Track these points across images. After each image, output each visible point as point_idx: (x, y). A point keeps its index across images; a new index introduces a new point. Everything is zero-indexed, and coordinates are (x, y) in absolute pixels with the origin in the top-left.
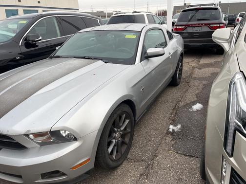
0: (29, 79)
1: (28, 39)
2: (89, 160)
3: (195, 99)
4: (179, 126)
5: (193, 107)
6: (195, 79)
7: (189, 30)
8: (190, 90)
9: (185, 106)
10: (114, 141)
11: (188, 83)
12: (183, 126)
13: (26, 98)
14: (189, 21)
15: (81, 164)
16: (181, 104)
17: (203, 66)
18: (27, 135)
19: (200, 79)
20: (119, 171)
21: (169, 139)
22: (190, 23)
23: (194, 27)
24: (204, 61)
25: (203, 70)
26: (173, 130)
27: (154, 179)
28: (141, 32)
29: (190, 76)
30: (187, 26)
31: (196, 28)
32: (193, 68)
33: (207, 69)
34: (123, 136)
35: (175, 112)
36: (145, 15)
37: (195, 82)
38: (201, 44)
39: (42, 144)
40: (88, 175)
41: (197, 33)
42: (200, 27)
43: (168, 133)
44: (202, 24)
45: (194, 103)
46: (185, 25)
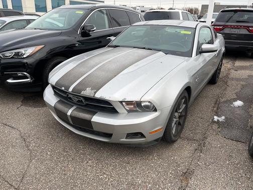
0: (109, 61)
1: (85, 29)
2: (161, 128)
3: (235, 97)
4: (223, 117)
5: (234, 103)
6: (232, 79)
7: (227, 31)
8: (229, 89)
9: (226, 102)
10: (175, 120)
11: (226, 83)
12: (226, 118)
13: (115, 76)
14: (227, 22)
15: (156, 131)
16: (222, 100)
17: (238, 68)
18: (121, 102)
19: (238, 80)
20: (176, 145)
21: (215, 126)
22: (228, 24)
23: (232, 28)
24: (238, 63)
25: (239, 72)
26: (218, 120)
27: (208, 153)
28: (196, 28)
29: (227, 76)
30: (225, 27)
31: (234, 30)
32: (229, 69)
33: (243, 72)
34: (180, 117)
35: (217, 106)
36: (180, 12)
37: (233, 82)
38: (238, 46)
39: (129, 111)
40: (157, 142)
41: (235, 34)
42: (238, 28)
43: (213, 122)
44: (241, 26)
45: (235, 100)
46: (224, 26)
